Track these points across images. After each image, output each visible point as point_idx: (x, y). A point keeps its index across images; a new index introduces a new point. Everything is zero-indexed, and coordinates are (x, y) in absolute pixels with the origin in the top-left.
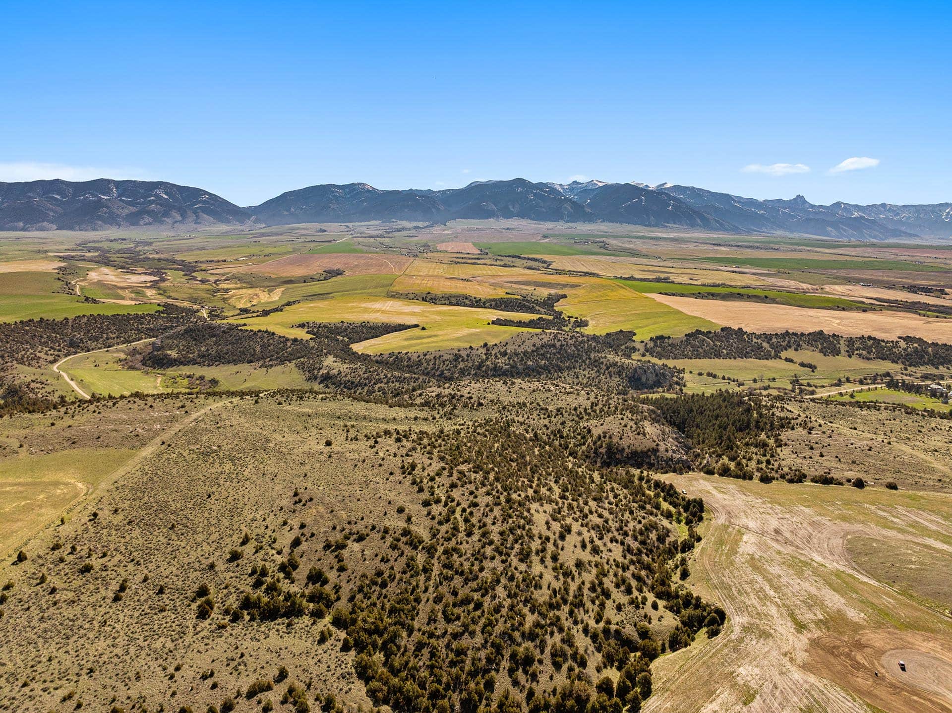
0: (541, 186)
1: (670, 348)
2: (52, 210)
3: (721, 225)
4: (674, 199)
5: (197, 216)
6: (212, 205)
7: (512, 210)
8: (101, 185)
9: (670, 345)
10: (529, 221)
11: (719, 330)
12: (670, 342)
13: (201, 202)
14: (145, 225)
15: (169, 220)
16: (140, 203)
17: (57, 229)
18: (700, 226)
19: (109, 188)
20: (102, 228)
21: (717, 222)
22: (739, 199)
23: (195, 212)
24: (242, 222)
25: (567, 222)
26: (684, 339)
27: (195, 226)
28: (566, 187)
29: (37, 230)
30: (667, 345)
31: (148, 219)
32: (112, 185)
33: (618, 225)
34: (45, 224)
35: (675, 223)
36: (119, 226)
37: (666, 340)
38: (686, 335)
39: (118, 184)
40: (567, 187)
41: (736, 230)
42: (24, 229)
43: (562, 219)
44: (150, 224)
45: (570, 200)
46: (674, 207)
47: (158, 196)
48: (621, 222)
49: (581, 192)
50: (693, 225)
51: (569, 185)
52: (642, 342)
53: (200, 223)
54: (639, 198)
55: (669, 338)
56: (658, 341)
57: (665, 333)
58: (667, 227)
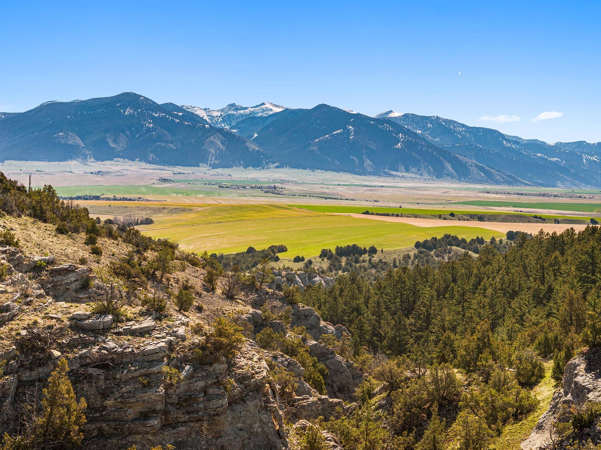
0: (169, 108)
1: (373, 271)
3: (487, 174)
4: (408, 132)
7: (113, 146)
9: (373, 266)
10: (143, 165)
11: (504, 239)
12: (376, 258)
18: (453, 177)
21: (481, 169)
22: (516, 141)
25: (214, 167)
26: (412, 254)
28: (215, 114)
30: (366, 265)
33: (307, 172)
35: (407, 171)
37: (366, 257)
38: (418, 245)
40: (219, 114)
41: (512, 181)
43: (205, 161)
45: (221, 131)
46: (407, 144)
48: (313, 168)
49: (243, 122)
50: (439, 174)
51: (222, 110)
52: (298, 259)
54: (345, 128)
55: (373, 250)
56: (344, 260)
57: (364, 243)
58: (394, 176)
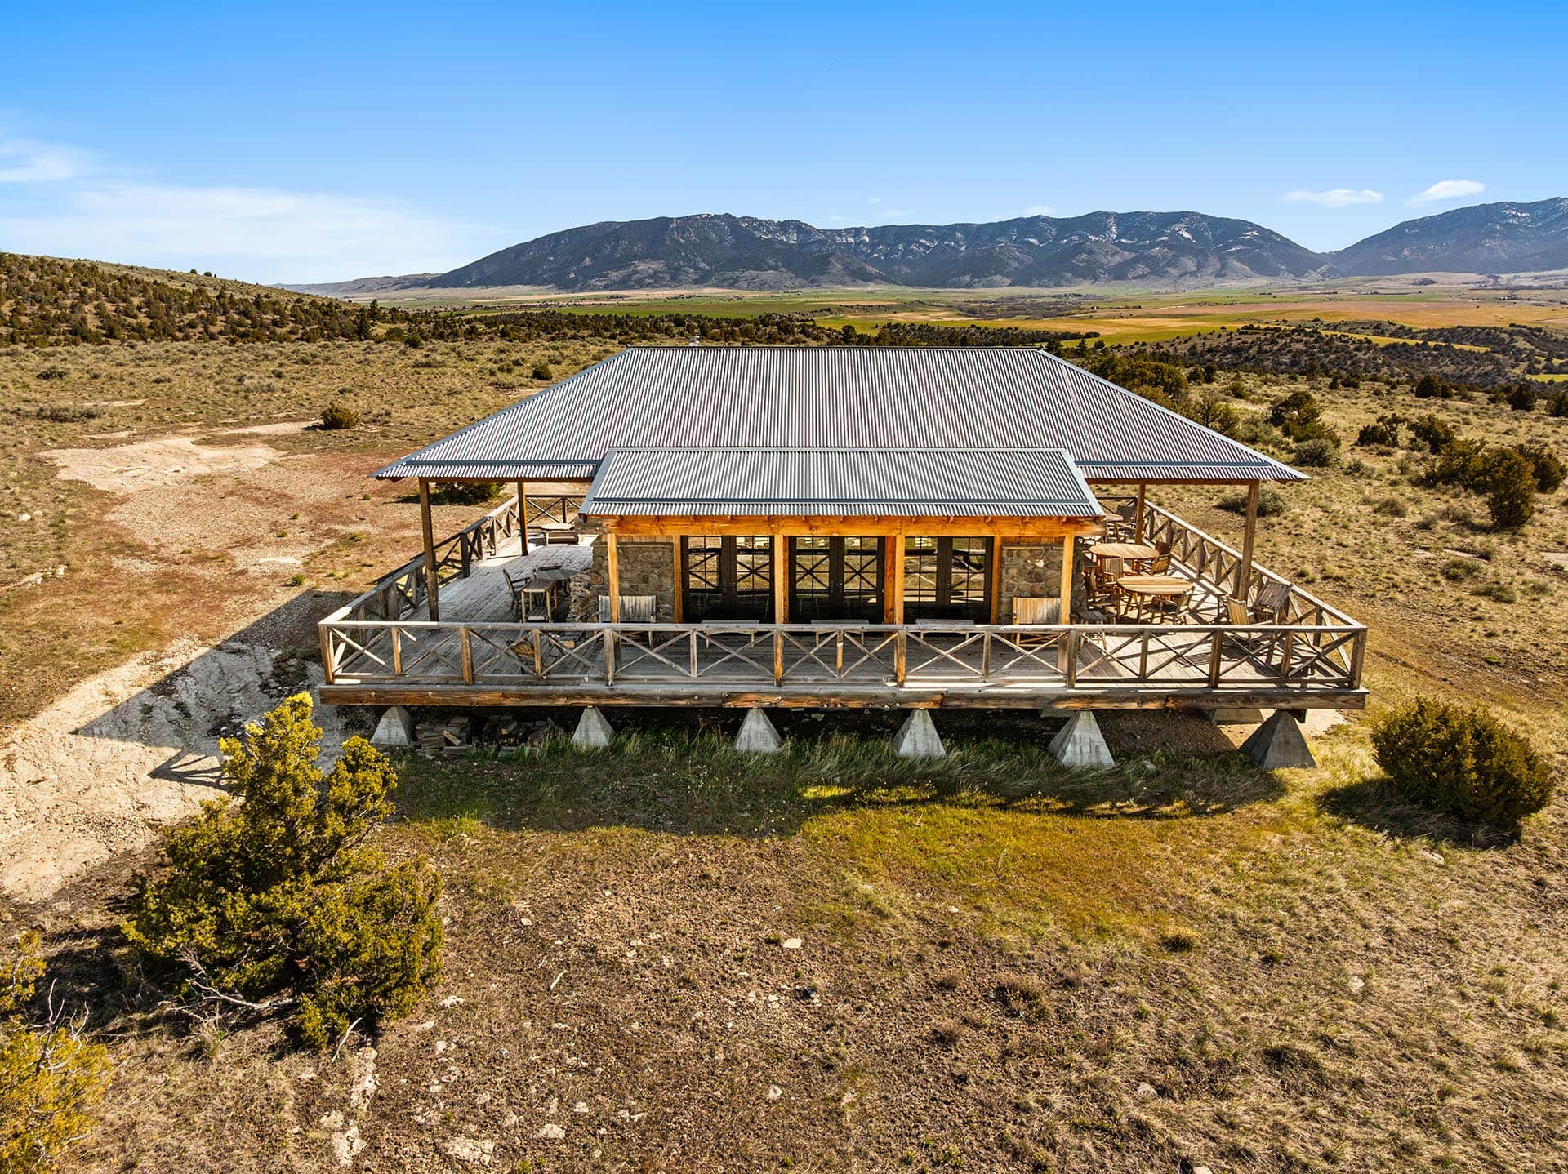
2: (1017, 259)
5: (1223, 266)
6: (1261, 246)
8: (1095, 222)
13: (1243, 242)
14: (1134, 278)
15: (1174, 272)
16: (1144, 247)
17: (1010, 285)
19: (1106, 225)
20: (1069, 283)
23: (1222, 259)
24: (1299, 274)
27: (1213, 279)
29: (985, 286)
31: (1141, 269)
32: (1112, 221)
34: (997, 278)
36: (1096, 280)
39: (1121, 218)
42: (969, 285)
44: (1142, 277)
47: (1174, 235)
53: (1225, 275)
